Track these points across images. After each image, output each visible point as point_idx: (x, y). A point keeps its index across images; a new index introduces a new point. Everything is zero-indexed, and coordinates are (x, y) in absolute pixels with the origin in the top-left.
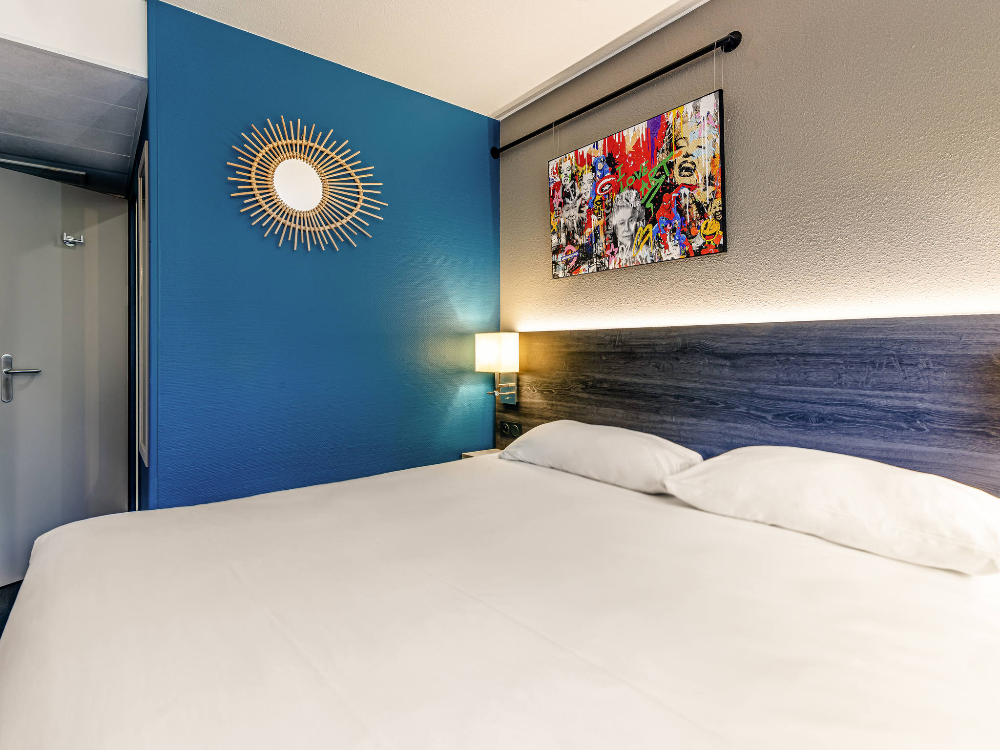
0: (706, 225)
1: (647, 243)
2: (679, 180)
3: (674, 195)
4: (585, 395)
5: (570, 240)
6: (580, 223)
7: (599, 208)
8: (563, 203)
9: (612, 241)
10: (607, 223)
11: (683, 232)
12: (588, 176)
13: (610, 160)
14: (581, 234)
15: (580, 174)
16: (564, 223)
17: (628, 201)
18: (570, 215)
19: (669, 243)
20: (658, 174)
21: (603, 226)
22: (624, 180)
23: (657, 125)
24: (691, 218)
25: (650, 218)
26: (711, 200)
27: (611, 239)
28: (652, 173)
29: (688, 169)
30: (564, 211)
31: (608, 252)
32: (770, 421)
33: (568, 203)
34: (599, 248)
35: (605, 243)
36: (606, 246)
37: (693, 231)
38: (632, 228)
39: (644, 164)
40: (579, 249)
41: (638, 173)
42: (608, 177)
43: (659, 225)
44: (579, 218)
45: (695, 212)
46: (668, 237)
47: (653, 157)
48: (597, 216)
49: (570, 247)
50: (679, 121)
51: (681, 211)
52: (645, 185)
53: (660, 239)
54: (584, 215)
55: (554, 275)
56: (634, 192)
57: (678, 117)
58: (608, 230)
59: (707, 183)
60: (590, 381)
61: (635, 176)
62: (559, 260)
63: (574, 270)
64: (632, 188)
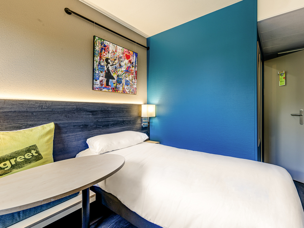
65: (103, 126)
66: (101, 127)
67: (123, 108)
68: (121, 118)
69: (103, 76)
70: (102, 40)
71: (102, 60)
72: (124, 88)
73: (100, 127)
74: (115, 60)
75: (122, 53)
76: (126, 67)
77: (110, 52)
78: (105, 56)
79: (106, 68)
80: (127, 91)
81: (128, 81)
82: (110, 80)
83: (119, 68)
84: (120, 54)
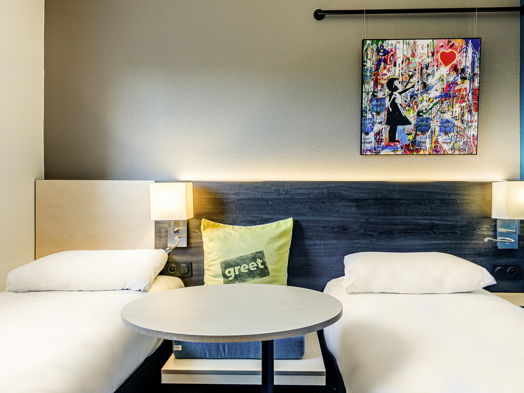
65: (379, 234)
66: (376, 235)
67: (431, 193)
68: (426, 217)
69: (381, 122)
70: (380, 43)
71: (379, 87)
72: (437, 142)
73: (373, 235)
74: (411, 77)
75: (430, 54)
76: (442, 86)
77: (399, 61)
78: (385, 75)
79: (390, 101)
80: (445, 147)
81: (447, 121)
82: (400, 128)
83: (422, 93)
84: (423, 58)
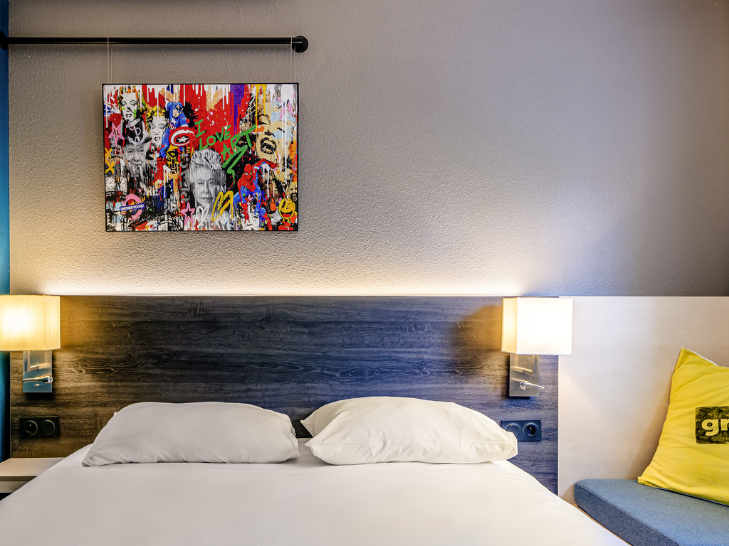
0: (284, 203)
1: (228, 209)
2: (261, 155)
3: (255, 167)
4: (158, 371)
5: (133, 189)
6: (148, 172)
7: (173, 160)
8: (124, 142)
9: (188, 200)
10: (182, 179)
11: (263, 206)
12: (159, 120)
13: (188, 110)
14: (150, 184)
15: (149, 115)
16: (125, 167)
17: (207, 161)
18: (134, 158)
19: (250, 214)
20: (240, 142)
21: (178, 180)
22: (204, 137)
23: (239, 92)
24: (271, 195)
25: (231, 184)
26: (289, 181)
27: (187, 197)
28: (234, 140)
29: (269, 147)
30: (126, 153)
31: (183, 211)
32: (339, 379)
33: (132, 144)
34: (173, 204)
35: (180, 200)
36: (181, 204)
37: (273, 206)
38: (212, 190)
39: (226, 128)
40: (145, 201)
41: (220, 134)
42: (185, 128)
43: (240, 194)
44: (146, 165)
45: (274, 189)
46: (249, 207)
47: (235, 123)
48: (170, 168)
49: (132, 196)
50: (261, 97)
51: (262, 185)
52: (226, 150)
53: (240, 208)
54: (154, 163)
55: (107, 227)
56: (215, 154)
57: (261, 93)
58: (183, 187)
59: (286, 165)
60: (165, 354)
61: (216, 136)
62: (116, 209)
63: (138, 225)
64: (212, 148)
